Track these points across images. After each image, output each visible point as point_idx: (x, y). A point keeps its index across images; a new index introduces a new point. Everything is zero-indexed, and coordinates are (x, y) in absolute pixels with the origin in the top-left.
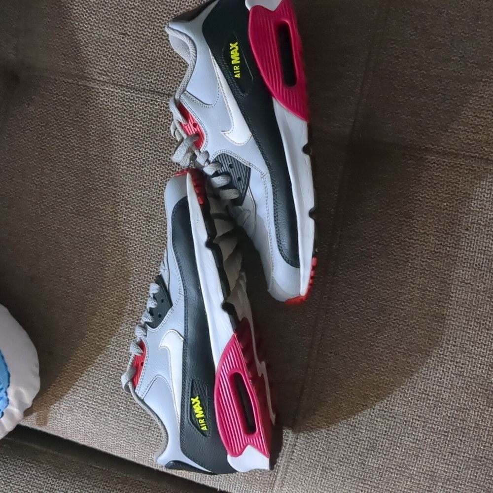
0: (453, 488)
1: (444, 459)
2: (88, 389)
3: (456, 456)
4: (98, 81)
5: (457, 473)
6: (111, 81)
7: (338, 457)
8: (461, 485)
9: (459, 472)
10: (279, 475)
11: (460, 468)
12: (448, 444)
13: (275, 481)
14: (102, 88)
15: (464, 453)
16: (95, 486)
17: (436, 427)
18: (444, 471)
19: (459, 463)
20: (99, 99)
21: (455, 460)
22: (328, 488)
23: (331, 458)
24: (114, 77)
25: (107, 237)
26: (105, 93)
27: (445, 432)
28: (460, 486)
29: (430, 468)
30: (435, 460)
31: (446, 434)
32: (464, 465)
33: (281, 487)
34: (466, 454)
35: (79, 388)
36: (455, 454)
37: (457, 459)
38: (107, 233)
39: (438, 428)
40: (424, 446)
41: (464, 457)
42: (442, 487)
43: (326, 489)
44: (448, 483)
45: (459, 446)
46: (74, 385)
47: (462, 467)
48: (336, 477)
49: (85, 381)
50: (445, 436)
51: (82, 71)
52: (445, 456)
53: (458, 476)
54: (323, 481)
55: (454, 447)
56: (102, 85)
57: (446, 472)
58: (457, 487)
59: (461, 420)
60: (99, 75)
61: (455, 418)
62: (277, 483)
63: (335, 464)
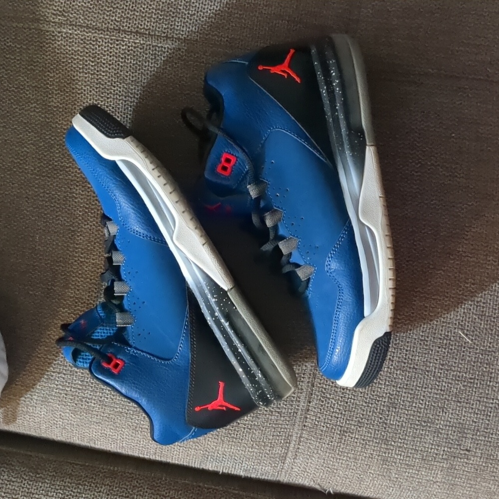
0: (483, 439)
1: (472, 408)
2: (64, 374)
3: (484, 404)
4: (53, 22)
5: (487, 422)
6: (68, 22)
7: (356, 418)
8: (492, 434)
9: (489, 420)
10: (292, 445)
11: (490, 416)
12: (475, 392)
13: (286, 453)
14: (59, 30)
15: (493, 399)
16: (79, 484)
17: (461, 375)
18: (473, 421)
19: (488, 411)
20: (55, 43)
21: (483, 409)
22: (347, 453)
23: (349, 420)
24: (71, 18)
25: (76, 198)
26: (62, 36)
27: (471, 379)
28: (491, 436)
29: (457, 419)
30: (462, 411)
31: (472, 381)
32: (494, 412)
33: (294, 459)
34: (495, 401)
35: (54, 374)
36: (483, 402)
37: (486, 407)
38: (76, 194)
39: (463, 375)
40: (449, 396)
41: (492, 403)
42: (472, 439)
43: (346, 454)
44: (478, 434)
45: (487, 392)
46: (48, 371)
47: (492, 415)
48: (356, 440)
49: (61, 365)
50: (471, 382)
51: (34, 13)
52: (473, 404)
53: (488, 424)
54: (342, 446)
55: (481, 393)
56: (58, 27)
57: (475, 422)
58: (489, 438)
59: (487, 364)
60: (53, 16)
61: (481, 363)
62: (290, 454)
63: (354, 425)
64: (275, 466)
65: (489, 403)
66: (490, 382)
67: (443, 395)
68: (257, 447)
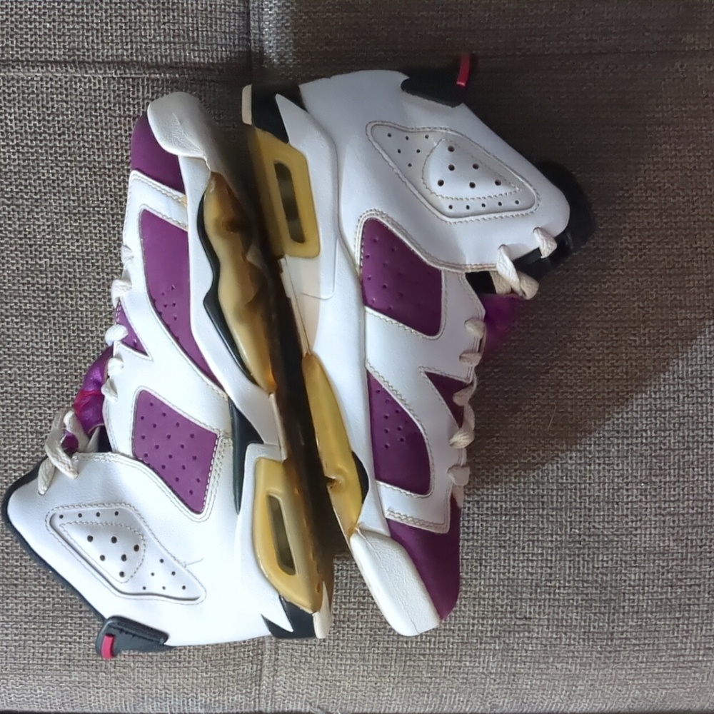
64: (247, 692)
65: (547, 542)
66: (543, 509)
67: (477, 540)
68: (214, 670)
